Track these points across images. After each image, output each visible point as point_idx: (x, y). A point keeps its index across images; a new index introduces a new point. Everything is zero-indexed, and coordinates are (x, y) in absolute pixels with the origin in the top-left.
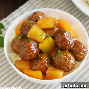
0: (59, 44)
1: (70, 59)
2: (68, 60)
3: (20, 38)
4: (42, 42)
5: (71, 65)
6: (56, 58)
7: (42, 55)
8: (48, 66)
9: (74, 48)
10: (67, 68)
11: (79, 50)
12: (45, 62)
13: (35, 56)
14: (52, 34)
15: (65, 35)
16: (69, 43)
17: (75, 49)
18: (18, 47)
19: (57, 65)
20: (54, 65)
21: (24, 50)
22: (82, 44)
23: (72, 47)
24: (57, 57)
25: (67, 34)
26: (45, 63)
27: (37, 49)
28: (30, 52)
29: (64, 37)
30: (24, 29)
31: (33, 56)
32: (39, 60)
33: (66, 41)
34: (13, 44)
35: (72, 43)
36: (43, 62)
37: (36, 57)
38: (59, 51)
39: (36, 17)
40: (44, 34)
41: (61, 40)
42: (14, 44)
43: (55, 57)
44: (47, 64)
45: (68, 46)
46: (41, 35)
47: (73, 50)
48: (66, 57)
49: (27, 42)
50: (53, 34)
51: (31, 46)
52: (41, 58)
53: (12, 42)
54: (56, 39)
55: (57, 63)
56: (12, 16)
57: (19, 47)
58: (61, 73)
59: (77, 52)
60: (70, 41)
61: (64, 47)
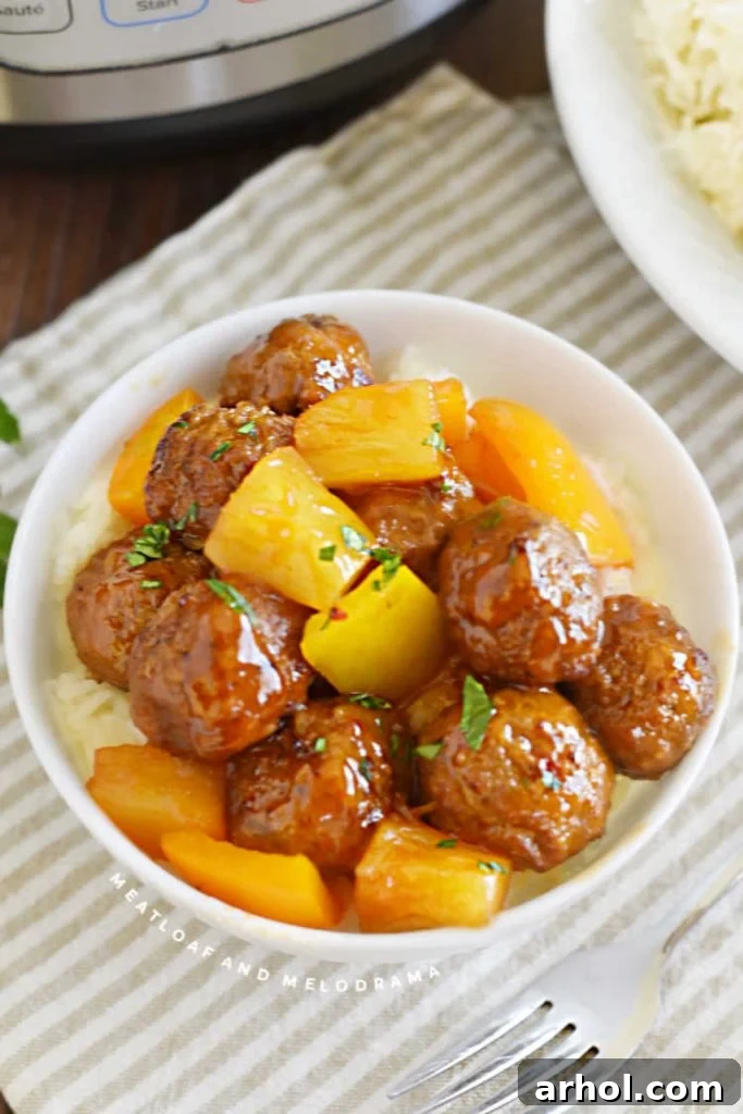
0: (480, 632)
1: (568, 765)
2: (548, 778)
3: (148, 551)
4: (335, 614)
5: (574, 821)
6: (450, 753)
7: (330, 715)
8: (378, 815)
9: (602, 670)
10: (535, 841)
11: (646, 685)
12: (353, 779)
13: (271, 728)
14: (419, 532)
15: (535, 561)
16: (567, 629)
17: (615, 680)
18: (124, 634)
19: (452, 813)
20: (427, 808)
21: (177, 676)
22: (673, 629)
23: (588, 664)
24: (452, 741)
25: (554, 552)
26: (351, 791)
27: (291, 664)
28: (223, 695)
29: (523, 574)
30: (183, 479)
31: (251, 726)
32: (300, 763)
33: (537, 615)
34: (82, 606)
35: (586, 630)
36: (332, 782)
37: (278, 732)
38: (474, 689)
39: (287, 368)
40: (355, 540)
41: (497, 605)
42: (91, 600)
43: (439, 741)
44: (365, 796)
45: (556, 657)
46: (328, 554)
47: (597, 686)
48: (533, 752)
49: (202, 608)
50: (430, 539)
51: (236, 648)
52: (320, 744)
53: (79, 588)
54: (455, 584)
55: (455, 797)
56: (88, 325)
57: (132, 637)
58: (484, 880)
59: (625, 708)
60: (573, 611)
61: (516, 657)
